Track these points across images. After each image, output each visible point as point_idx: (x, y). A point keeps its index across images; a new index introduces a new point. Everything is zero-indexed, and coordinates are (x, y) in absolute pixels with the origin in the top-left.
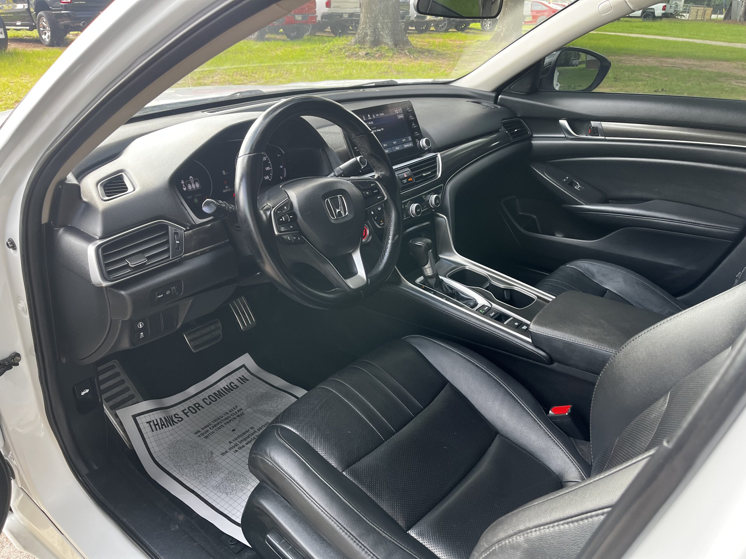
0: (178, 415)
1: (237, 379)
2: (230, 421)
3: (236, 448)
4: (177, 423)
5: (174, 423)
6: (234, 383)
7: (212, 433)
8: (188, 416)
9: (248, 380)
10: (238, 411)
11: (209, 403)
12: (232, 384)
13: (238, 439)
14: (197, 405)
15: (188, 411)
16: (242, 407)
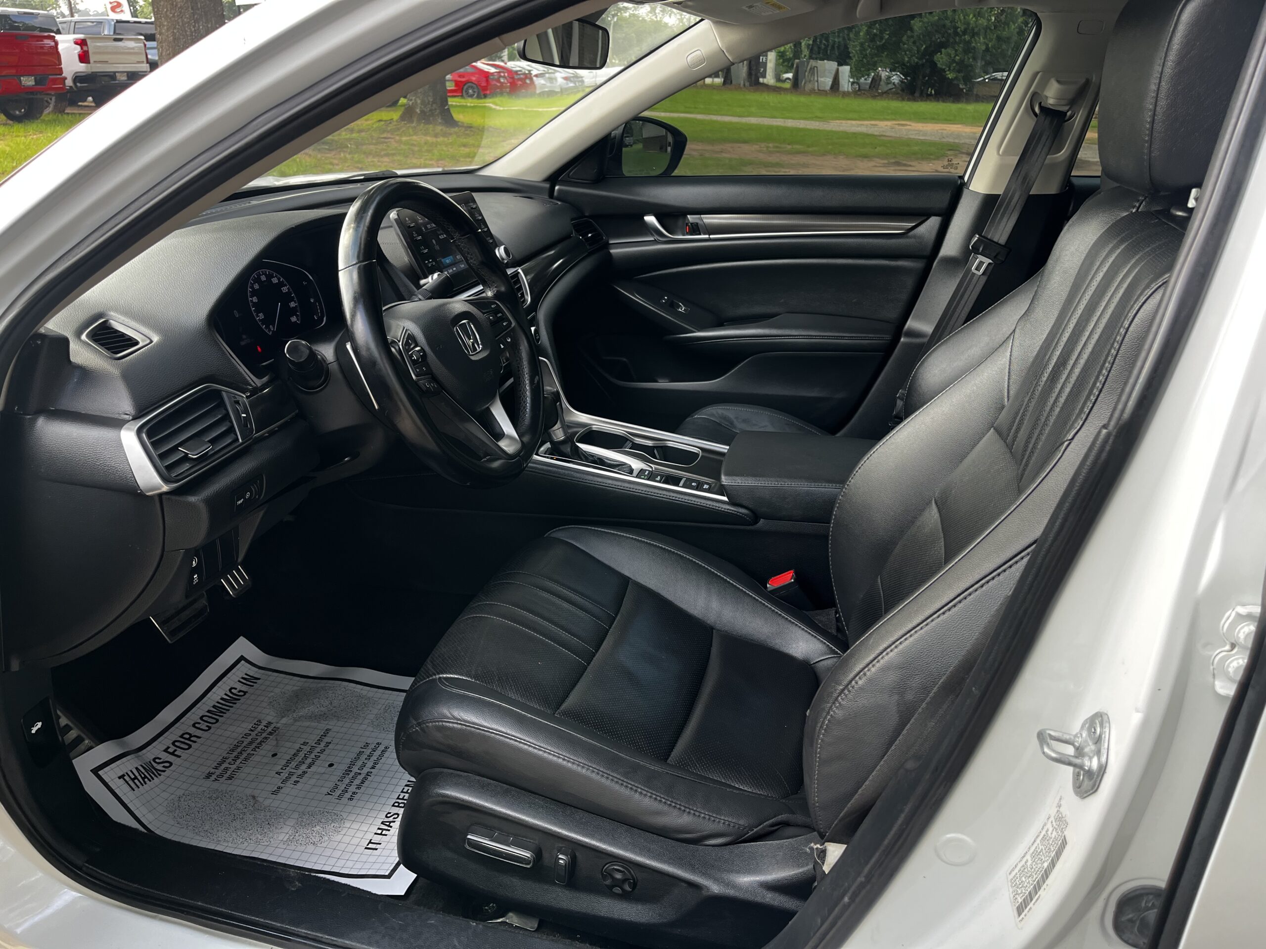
0: (160, 759)
1: (239, 681)
2: (260, 743)
3: (294, 778)
4: (164, 771)
5: (159, 772)
6: (236, 689)
7: (238, 769)
8: (179, 757)
9: (259, 679)
10: (265, 726)
11: (207, 728)
12: (233, 691)
13: (290, 766)
14: (187, 736)
15: (175, 748)
16: (270, 721)
